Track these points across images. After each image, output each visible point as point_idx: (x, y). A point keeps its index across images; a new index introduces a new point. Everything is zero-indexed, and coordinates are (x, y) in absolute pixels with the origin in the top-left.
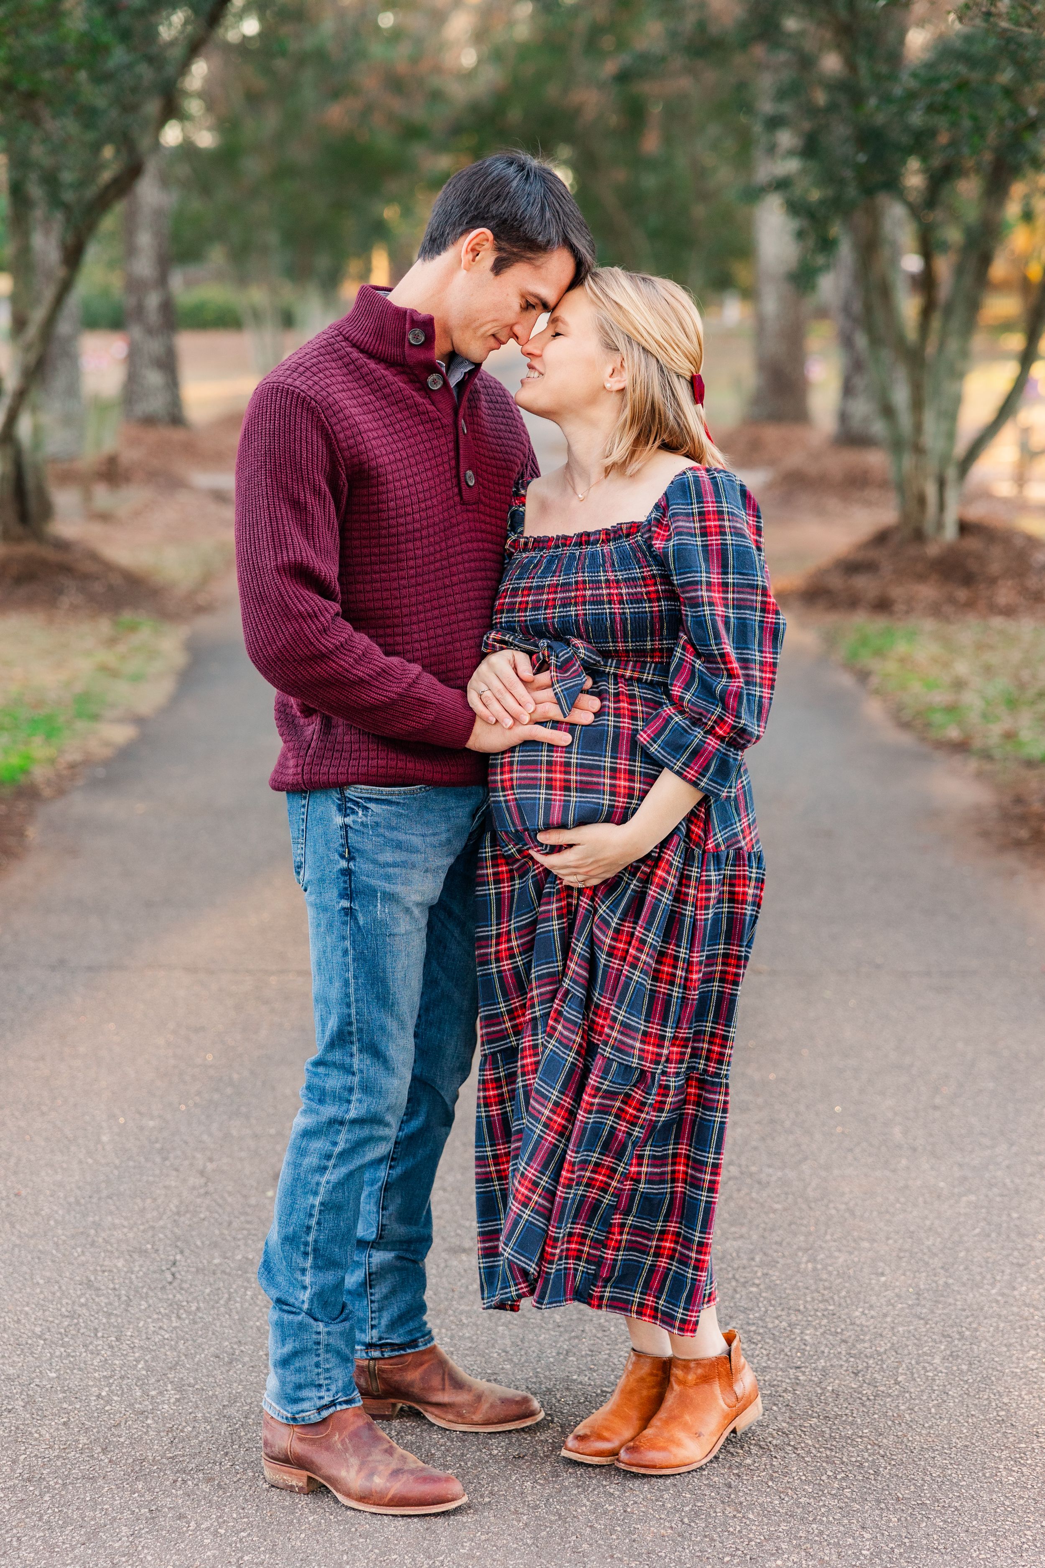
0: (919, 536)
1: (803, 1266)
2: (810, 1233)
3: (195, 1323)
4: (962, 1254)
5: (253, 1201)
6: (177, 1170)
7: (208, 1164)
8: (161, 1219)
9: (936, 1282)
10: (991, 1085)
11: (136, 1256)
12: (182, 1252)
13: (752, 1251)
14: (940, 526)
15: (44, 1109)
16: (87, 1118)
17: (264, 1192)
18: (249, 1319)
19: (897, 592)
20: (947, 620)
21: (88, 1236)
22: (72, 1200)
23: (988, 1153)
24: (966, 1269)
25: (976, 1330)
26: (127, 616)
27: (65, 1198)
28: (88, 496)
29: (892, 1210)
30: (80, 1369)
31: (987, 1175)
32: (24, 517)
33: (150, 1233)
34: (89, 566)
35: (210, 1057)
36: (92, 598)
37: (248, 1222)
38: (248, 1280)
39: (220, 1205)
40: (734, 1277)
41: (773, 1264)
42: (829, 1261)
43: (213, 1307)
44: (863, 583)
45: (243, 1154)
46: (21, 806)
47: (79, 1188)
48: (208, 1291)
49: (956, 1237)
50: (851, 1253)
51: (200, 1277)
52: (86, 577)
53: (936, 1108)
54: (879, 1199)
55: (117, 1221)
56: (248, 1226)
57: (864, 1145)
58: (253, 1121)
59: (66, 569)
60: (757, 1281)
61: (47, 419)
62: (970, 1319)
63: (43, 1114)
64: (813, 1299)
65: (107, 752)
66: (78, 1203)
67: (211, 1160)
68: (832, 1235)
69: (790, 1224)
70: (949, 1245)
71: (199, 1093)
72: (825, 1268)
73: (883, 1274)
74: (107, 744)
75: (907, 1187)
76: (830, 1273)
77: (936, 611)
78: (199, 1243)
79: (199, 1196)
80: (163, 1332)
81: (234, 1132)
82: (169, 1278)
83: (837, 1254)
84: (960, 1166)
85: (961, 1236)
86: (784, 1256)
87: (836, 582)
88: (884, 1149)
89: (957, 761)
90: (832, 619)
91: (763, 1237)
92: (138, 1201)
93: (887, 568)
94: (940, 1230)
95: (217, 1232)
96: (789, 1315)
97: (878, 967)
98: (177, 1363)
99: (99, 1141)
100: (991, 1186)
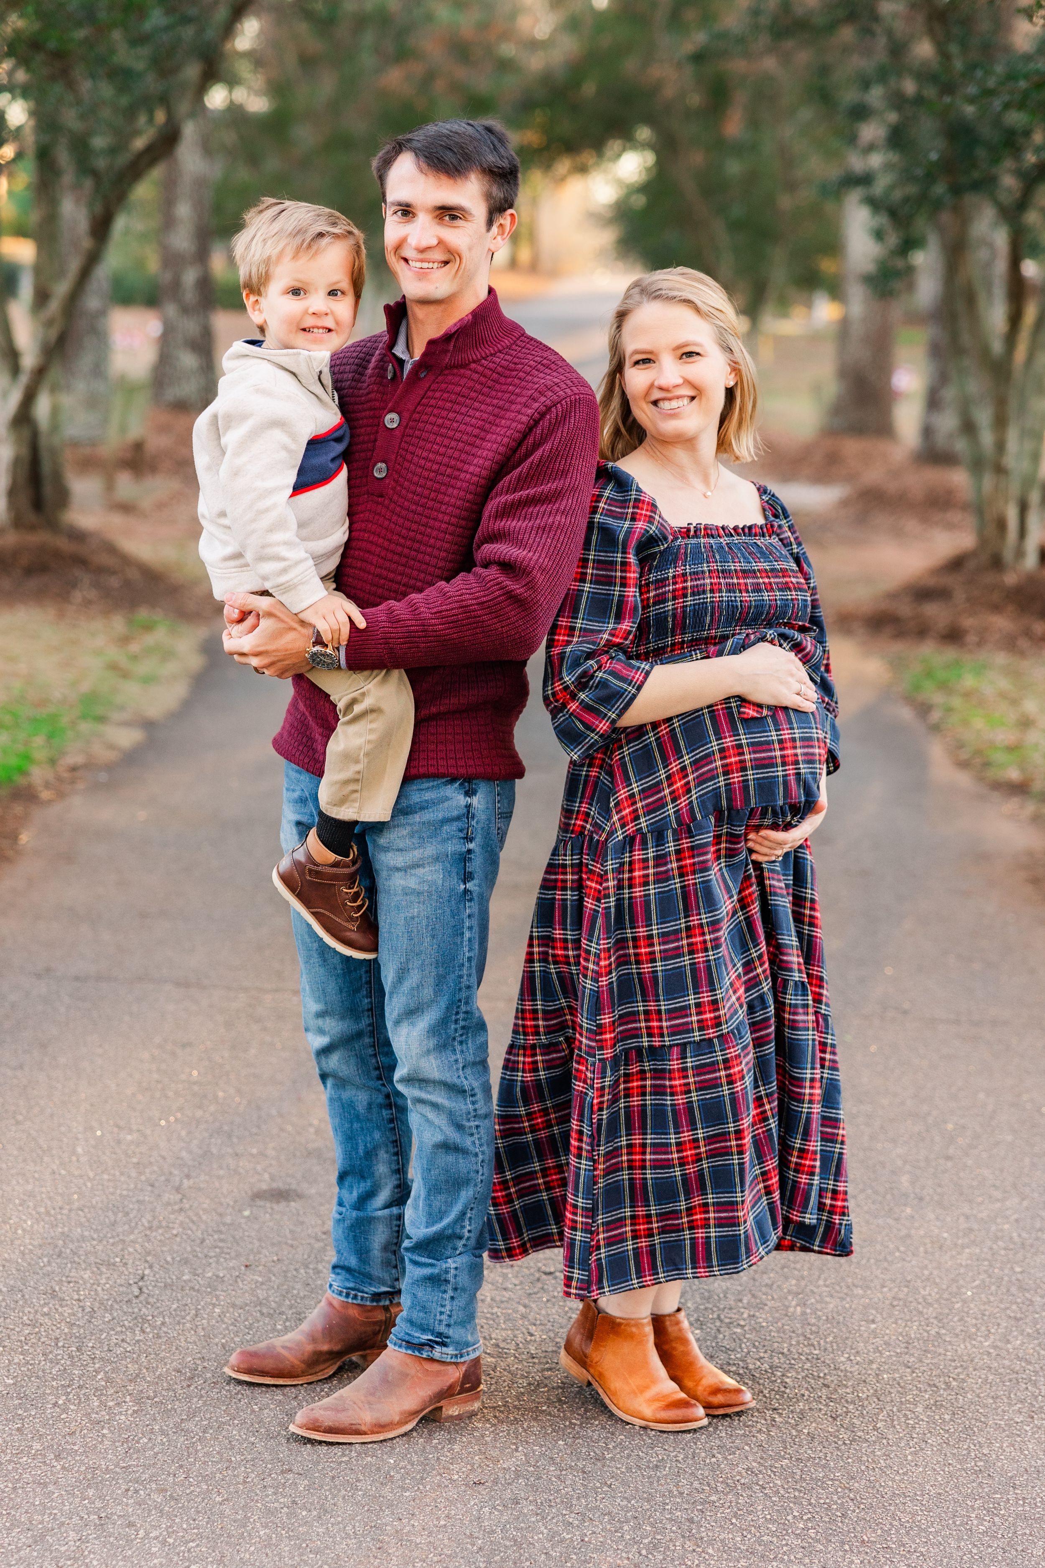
0: (996, 563)
1: (791, 1310)
2: (803, 1278)
3: (159, 1337)
4: (957, 1306)
5: (228, 1220)
6: (152, 1186)
7: (185, 1181)
8: (132, 1233)
9: (928, 1332)
10: (1009, 1138)
11: (104, 1269)
12: (151, 1267)
13: (740, 1292)
14: (1019, 553)
15: (20, 1118)
16: (63, 1129)
17: (240, 1211)
18: (215, 1336)
19: (968, 622)
20: (1022, 654)
21: (56, 1246)
22: (42, 1210)
23: (998, 1205)
24: (961, 1320)
25: (964, 1381)
26: (143, 613)
27: (35, 1207)
28: (110, 485)
29: (889, 1258)
30: (38, 1377)
31: (993, 1228)
32: (38, 504)
33: (120, 1247)
34: (105, 559)
35: (195, 1073)
36: (106, 593)
37: (222, 1240)
38: (217, 1297)
39: (193, 1222)
40: (719, 1318)
41: (760, 1306)
42: (819, 1306)
43: (179, 1323)
44: (933, 611)
45: (221, 1172)
46: (17, 808)
47: (50, 1198)
48: (174, 1306)
49: (955, 1289)
50: (842, 1299)
51: (168, 1292)
52: (101, 570)
53: (948, 1158)
54: (878, 1247)
55: (86, 1233)
56: (221, 1244)
57: (869, 1191)
58: (235, 1140)
59: (81, 561)
60: (742, 1323)
61: (67, 400)
62: (959, 1370)
63: (18, 1123)
64: (798, 1343)
65: (113, 756)
66: (48, 1213)
67: (188, 1177)
68: (825, 1280)
69: (783, 1268)
70: (946, 1296)
71: (181, 1109)
72: (814, 1312)
73: (873, 1321)
74: (111, 747)
75: (908, 1236)
76: (819, 1318)
77: (1010, 644)
78: (169, 1259)
79: (173, 1212)
80: (125, 1345)
81: (214, 1151)
82: (136, 1292)
83: (828, 1299)
84: (967, 1217)
85: (959, 1288)
86: (773, 1299)
87: (905, 609)
88: (889, 1197)
89: (1012, 805)
91: (754, 1280)
92: (110, 1214)
93: (960, 596)
94: (938, 1280)
95: (189, 1249)
96: (771, 1357)
97: (905, 1012)
98: (137, 1376)
99: (74, 1152)
100: (997, 1238)
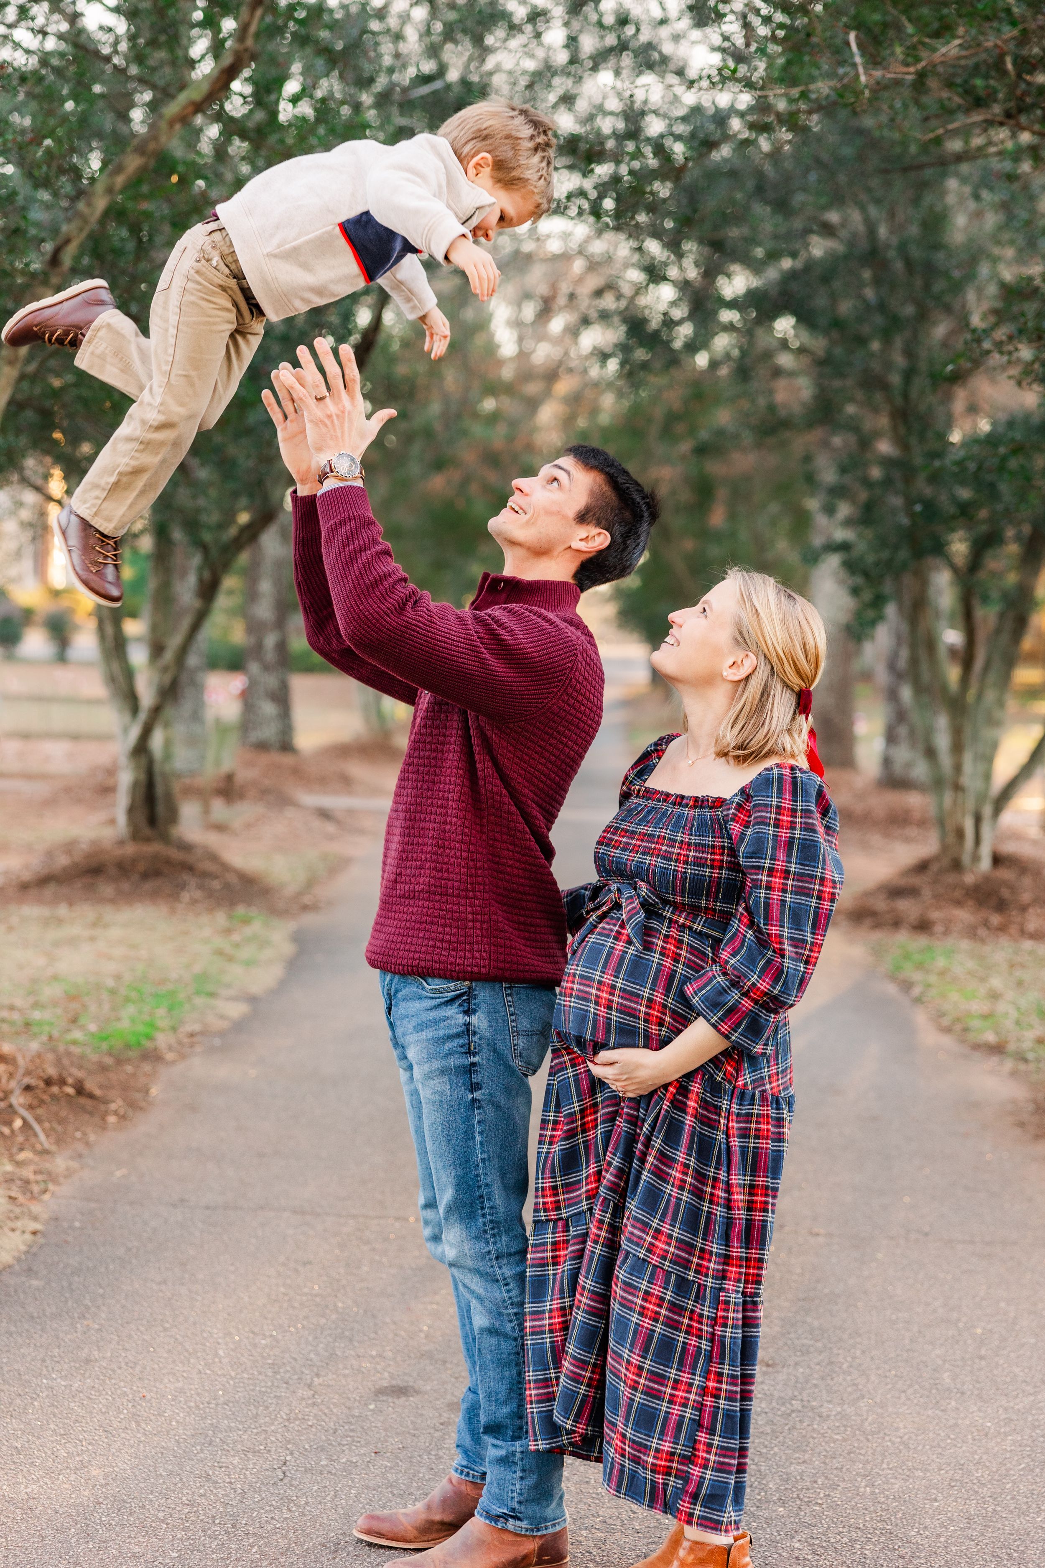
0: (956, 865)
1: (862, 1490)
2: (868, 1462)
3: (304, 1515)
4: (1008, 1486)
5: (356, 1412)
6: (287, 1383)
7: (316, 1379)
8: (273, 1424)
9: (985, 1509)
10: (1033, 1341)
11: (250, 1455)
12: (292, 1454)
13: (814, 1475)
14: (976, 858)
15: (167, 1325)
16: (205, 1335)
17: (366, 1405)
18: (354, 1515)
19: (934, 915)
20: (983, 941)
21: (207, 1436)
22: (192, 1404)
23: (1032, 1398)
24: (1012, 1499)
25: (1023, 1552)
26: (241, 910)
27: (186, 1403)
28: (207, 811)
29: (942, 1445)
30: (199, 1551)
31: (1030, 1419)
32: (152, 820)
33: (263, 1436)
34: (208, 866)
35: (316, 1287)
36: (210, 894)
37: (352, 1430)
38: (353, 1480)
39: (325, 1414)
40: (798, 1497)
41: (834, 1487)
42: (886, 1487)
43: (320, 1503)
44: (905, 906)
45: (347, 1372)
46: (147, 1067)
47: (198, 1394)
48: (315, 1488)
49: (1003, 1471)
50: (906, 1480)
51: (309, 1475)
52: (205, 875)
53: (981, 1358)
54: (931, 1435)
55: (233, 1425)
56: (351, 1434)
57: (917, 1387)
58: (356, 1344)
59: (189, 868)
60: (820, 1501)
61: (176, 735)
62: (1018, 1543)
63: (165, 1330)
64: (872, 1518)
65: (224, 1025)
66: (197, 1407)
67: (318, 1375)
68: (888, 1464)
69: (849, 1453)
70: (996, 1477)
71: (306, 1317)
72: (882, 1492)
73: (936, 1500)
74: (223, 1017)
75: (956, 1425)
76: (887, 1497)
77: (972, 933)
78: (307, 1447)
79: (308, 1406)
80: (275, 1522)
81: (339, 1353)
82: (281, 1476)
83: (893, 1481)
84: (1006, 1409)
85: (1008, 1470)
86: (844, 1480)
87: (881, 904)
88: (934, 1391)
89: (995, 1059)
90: (877, 936)
91: (825, 1463)
92: (252, 1407)
93: (927, 893)
94: (987, 1464)
95: (324, 1438)
96: (849, 1532)
97: (926, 1234)
98: (288, 1549)
99: (216, 1355)
100: (1034, 1427)
